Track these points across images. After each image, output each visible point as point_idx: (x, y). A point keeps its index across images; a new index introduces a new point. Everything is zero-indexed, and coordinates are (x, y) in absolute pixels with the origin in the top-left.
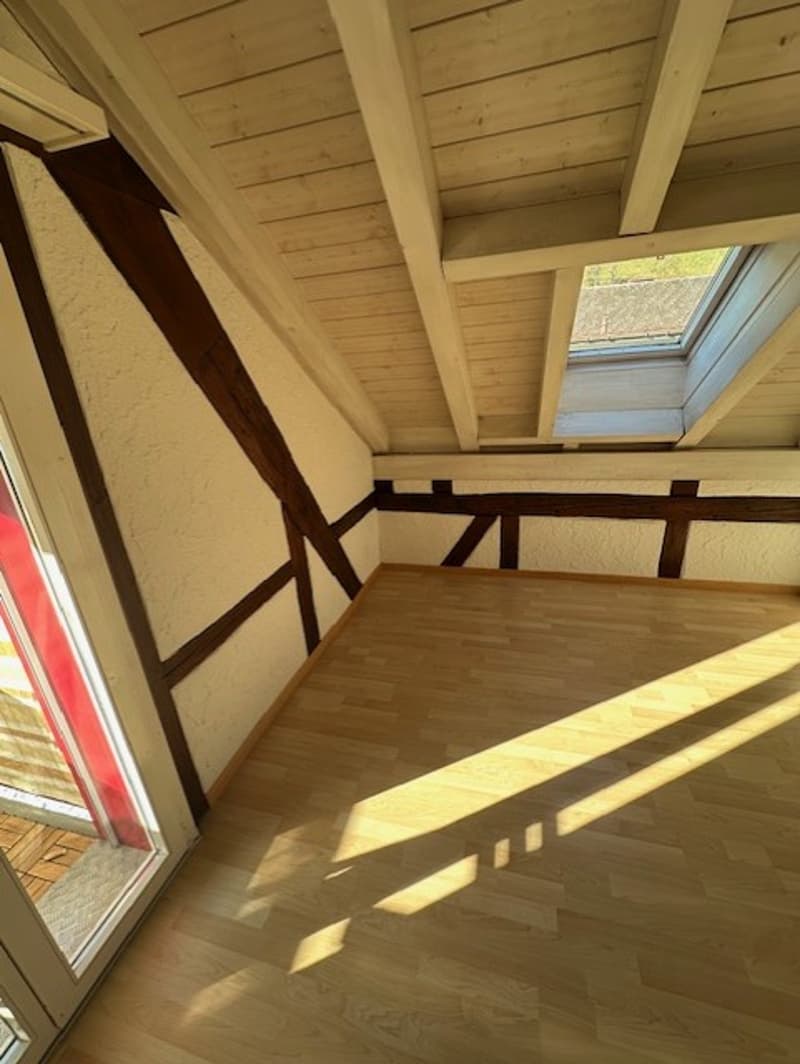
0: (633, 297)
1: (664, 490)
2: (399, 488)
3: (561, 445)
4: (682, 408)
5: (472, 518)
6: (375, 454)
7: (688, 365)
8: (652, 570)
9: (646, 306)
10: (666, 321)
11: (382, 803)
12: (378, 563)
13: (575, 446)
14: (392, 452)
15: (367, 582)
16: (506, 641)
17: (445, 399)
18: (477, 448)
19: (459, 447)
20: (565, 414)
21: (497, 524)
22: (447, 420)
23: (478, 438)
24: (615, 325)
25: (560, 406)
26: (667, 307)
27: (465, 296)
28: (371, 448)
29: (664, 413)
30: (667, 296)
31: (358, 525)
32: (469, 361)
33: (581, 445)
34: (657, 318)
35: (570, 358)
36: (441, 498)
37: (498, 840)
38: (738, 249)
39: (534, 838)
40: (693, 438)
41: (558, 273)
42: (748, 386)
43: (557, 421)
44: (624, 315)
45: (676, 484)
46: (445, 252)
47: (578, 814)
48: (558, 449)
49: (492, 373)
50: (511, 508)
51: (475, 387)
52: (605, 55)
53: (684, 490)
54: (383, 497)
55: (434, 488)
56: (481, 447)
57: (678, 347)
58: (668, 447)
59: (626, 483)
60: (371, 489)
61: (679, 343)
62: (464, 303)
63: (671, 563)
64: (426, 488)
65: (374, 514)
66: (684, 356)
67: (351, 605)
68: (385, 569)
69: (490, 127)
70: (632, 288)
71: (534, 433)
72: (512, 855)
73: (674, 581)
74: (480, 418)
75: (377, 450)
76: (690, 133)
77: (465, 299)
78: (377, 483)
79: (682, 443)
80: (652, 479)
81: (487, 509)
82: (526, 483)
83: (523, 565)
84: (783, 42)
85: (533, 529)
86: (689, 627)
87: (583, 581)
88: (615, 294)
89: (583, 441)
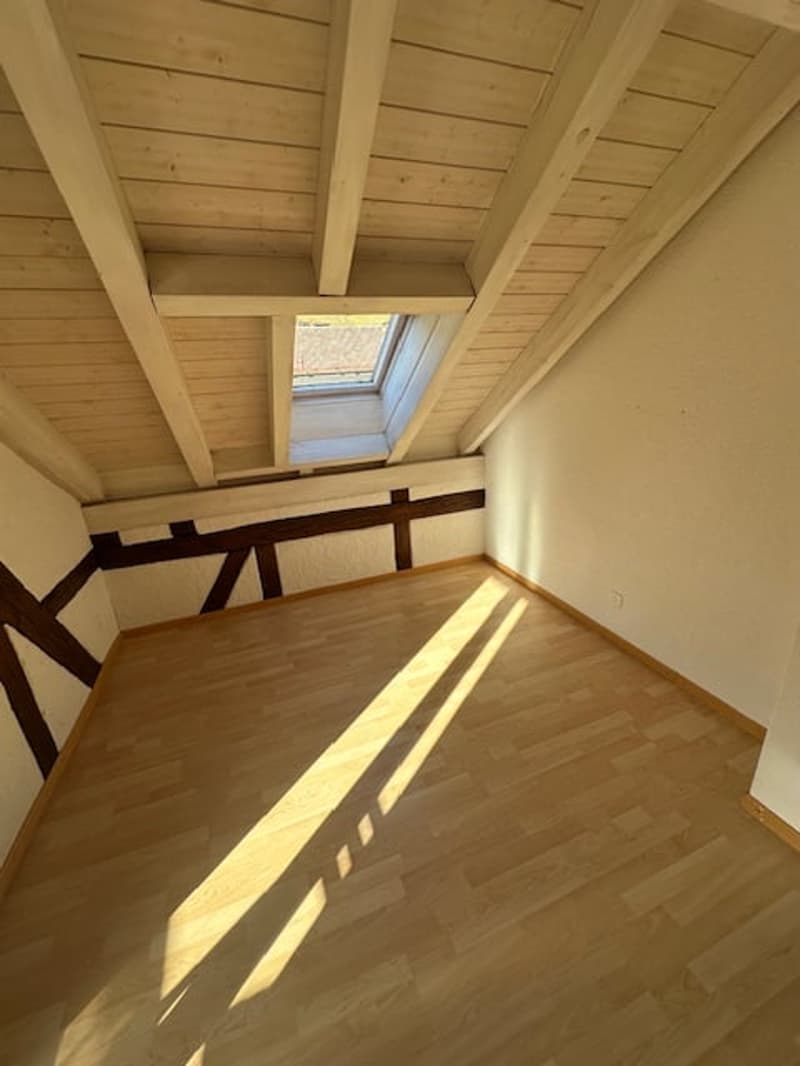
0: (319, 339)
1: (386, 500)
2: (128, 539)
3: (298, 472)
4: (384, 432)
5: (224, 556)
6: (84, 505)
7: (381, 399)
8: (391, 566)
9: (329, 348)
10: (350, 360)
11: (206, 893)
12: (116, 633)
13: (310, 471)
14: (109, 499)
15: (106, 660)
16: (291, 666)
17: (172, 436)
18: (215, 484)
19: (195, 484)
20: (297, 443)
21: (253, 555)
22: (177, 457)
23: (215, 473)
24: (308, 362)
25: (292, 436)
26: (348, 348)
27: (181, 332)
28: (79, 499)
29: (374, 437)
30: (345, 340)
31: (80, 594)
32: (192, 395)
33: (316, 470)
34: (342, 358)
35: (295, 392)
36: (185, 541)
37: (338, 851)
38: (397, 317)
39: (366, 830)
40: (397, 456)
41: (274, 319)
42: (425, 415)
43: (291, 450)
44: (314, 354)
45: (394, 493)
46: (153, 285)
47: (393, 788)
48: (295, 475)
49: (219, 407)
50: (264, 537)
51: (203, 422)
52: (282, 149)
53: (400, 496)
54: (107, 552)
55: (173, 533)
56: (219, 482)
57: (370, 384)
58: (381, 464)
59: (358, 498)
60: (88, 547)
61: (372, 381)
62: (180, 338)
63: (403, 558)
64: (165, 534)
65: (99, 576)
66: (377, 392)
67: (91, 694)
68: (129, 638)
69: (183, 176)
70: (316, 330)
71: (272, 463)
72: (353, 857)
73: (409, 571)
74: (212, 452)
75: (88, 498)
76: (359, 225)
77: (180, 334)
78: (94, 538)
79: (389, 461)
80: (375, 492)
81: (236, 544)
82: (273, 510)
83: (287, 591)
84: (402, 180)
85: (288, 553)
86: (428, 603)
87: (343, 590)
88: (303, 335)
89: (317, 466)
